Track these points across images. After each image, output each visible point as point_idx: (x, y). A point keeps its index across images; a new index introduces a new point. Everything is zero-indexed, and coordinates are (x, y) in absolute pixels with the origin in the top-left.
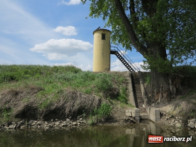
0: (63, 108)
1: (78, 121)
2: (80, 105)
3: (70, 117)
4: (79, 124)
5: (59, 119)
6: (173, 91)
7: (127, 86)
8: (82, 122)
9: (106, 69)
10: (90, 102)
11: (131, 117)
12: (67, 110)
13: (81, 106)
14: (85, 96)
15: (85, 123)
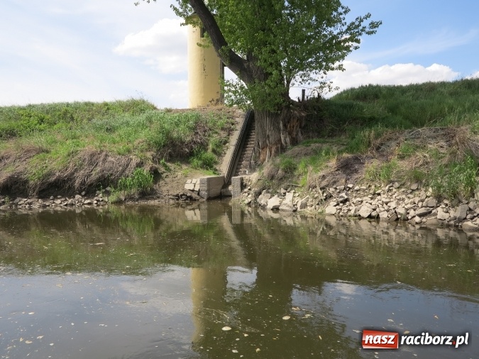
0: (71, 178)
1: (95, 198)
2: (100, 174)
3: (83, 193)
4: (96, 202)
5: (63, 196)
6: (286, 143)
7: (229, 135)
8: (101, 199)
9: (213, 100)
10: (121, 168)
11: (193, 191)
12: (77, 181)
13: (102, 175)
14: (113, 159)
15: (105, 202)
